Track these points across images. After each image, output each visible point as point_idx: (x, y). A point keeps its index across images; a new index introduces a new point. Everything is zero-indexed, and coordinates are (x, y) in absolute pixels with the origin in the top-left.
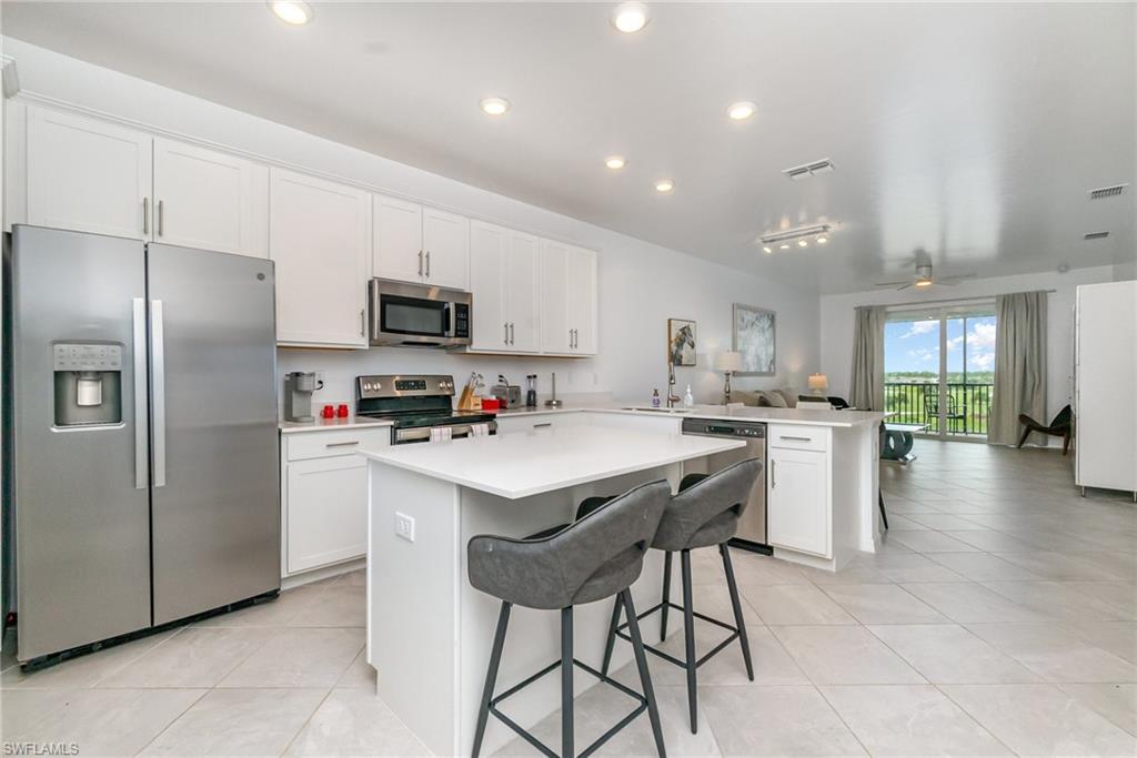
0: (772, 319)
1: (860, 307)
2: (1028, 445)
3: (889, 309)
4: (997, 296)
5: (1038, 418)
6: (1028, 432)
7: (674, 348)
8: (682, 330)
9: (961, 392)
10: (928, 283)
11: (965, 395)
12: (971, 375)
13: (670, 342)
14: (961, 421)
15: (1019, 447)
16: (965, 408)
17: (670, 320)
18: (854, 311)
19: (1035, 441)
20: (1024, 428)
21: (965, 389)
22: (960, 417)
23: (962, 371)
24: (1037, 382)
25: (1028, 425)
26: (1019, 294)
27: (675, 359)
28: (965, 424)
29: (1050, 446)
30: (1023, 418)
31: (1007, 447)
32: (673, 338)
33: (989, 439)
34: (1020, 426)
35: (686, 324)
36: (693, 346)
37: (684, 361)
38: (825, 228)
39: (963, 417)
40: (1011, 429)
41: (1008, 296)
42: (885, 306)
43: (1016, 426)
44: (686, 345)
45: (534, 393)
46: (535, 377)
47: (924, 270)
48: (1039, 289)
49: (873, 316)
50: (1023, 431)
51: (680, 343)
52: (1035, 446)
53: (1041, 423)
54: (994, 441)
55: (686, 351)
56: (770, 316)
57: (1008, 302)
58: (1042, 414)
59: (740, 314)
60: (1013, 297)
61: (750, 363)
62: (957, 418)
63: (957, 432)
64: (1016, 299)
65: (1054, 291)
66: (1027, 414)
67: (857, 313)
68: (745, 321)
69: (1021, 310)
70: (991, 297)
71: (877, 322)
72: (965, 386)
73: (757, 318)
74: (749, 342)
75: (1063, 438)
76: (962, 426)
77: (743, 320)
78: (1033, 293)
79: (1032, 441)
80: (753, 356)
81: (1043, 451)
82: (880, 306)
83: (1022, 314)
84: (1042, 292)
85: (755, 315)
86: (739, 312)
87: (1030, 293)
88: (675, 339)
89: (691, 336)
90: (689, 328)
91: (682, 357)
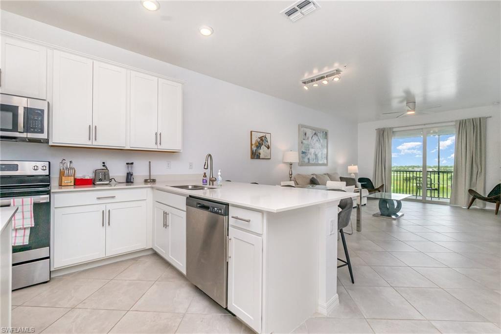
0: (326, 134)
1: (379, 129)
2: (475, 207)
3: (394, 130)
4: (456, 121)
5: (480, 192)
6: (473, 200)
7: (254, 148)
8: (261, 138)
9: (436, 176)
10: (413, 112)
11: (439, 177)
12: (442, 167)
13: (252, 145)
14: (436, 192)
15: (468, 208)
16: (439, 185)
17: (251, 132)
18: (376, 131)
19: (478, 204)
20: (472, 197)
21: (439, 174)
22: (436, 189)
23: (437, 165)
24: (479, 170)
25: (474, 196)
26: (469, 120)
27: (255, 155)
28: (439, 193)
29: (487, 208)
30: (471, 191)
31: (460, 208)
32: (253, 143)
33: (450, 203)
34: (469, 197)
35: (264, 134)
36: (268, 147)
38: (338, 72)
39: (438, 190)
40: (464, 198)
41: (462, 120)
42: (393, 128)
43: (466, 196)
44: (263, 147)
45: (132, 175)
46: (132, 163)
47: (411, 105)
48: (481, 116)
49: (386, 133)
50: (471, 199)
51: (259, 146)
52: (478, 207)
53: (482, 194)
54: (454, 204)
55: (263, 151)
56: (324, 133)
57: (462, 125)
58: (482, 189)
59: (303, 131)
60: (465, 122)
61: (310, 159)
62: (434, 190)
63: (434, 197)
64: (467, 123)
65: (490, 117)
66: (474, 189)
67: (377, 132)
68: (307, 135)
69: (470, 129)
70: (452, 121)
71: (388, 137)
72: (439, 172)
73: (315, 133)
74: (310, 147)
75: (495, 204)
76: (437, 194)
77: (306, 134)
78: (477, 118)
79: (476, 205)
80: (312, 154)
81: (483, 210)
82: (390, 128)
83: (470, 131)
84: (483, 118)
85: (314, 132)
86: (302, 129)
87: (475, 119)
88: (255, 143)
89: (267, 142)
90: (265, 137)
91: (260, 154)
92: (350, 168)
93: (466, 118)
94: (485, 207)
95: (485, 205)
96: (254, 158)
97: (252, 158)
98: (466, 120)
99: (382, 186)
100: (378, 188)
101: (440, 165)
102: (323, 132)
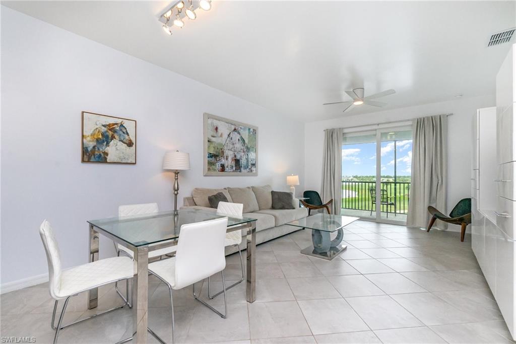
1: (327, 130)
2: (436, 228)
3: (346, 131)
4: (413, 120)
5: (441, 209)
6: (434, 220)
7: (90, 144)
8: (110, 127)
9: (393, 187)
10: (361, 103)
11: (395, 188)
12: (398, 177)
15: (428, 231)
16: (395, 198)
17: (83, 113)
18: (324, 132)
19: (439, 225)
20: (431, 216)
22: (393, 204)
23: (394, 175)
24: (440, 182)
25: (435, 216)
26: (428, 118)
27: (93, 156)
30: (431, 209)
33: (407, 224)
35: (119, 121)
36: (130, 144)
37: (109, 159)
40: (422, 216)
41: (420, 119)
42: (343, 129)
43: (426, 215)
47: (359, 92)
48: (441, 113)
49: (335, 136)
51: (104, 140)
52: (439, 229)
53: (444, 213)
54: (413, 229)
55: (115, 149)
56: (252, 130)
57: (420, 124)
58: (444, 207)
59: (212, 123)
60: (424, 121)
61: (226, 166)
62: (391, 204)
63: (391, 213)
64: (426, 122)
65: (452, 114)
66: (434, 206)
67: (326, 134)
68: (219, 130)
69: (429, 130)
70: (408, 120)
71: (337, 139)
72: (395, 183)
73: (235, 129)
74: (225, 147)
75: (461, 226)
76: (394, 209)
77: (217, 129)
78: (437, 116)
79: (436, 226)
80: (230, 159)
81: (445, 233)
82: (340, 129)
83: (429, 132)
84: (444, 115)
85: (233, 127)
86: (210, 121)
87: (435, 117)
88: (93, 135)
89: (128, 134)
90: (122, 125)
91: (107, 154)
92: (289, 178)
93: (425, 117)
94: (447, 229)
95: (446, 227)
96: (89, 161)
97: (83, 161)
98: (424, 118)
99: (331, 201)
100: (326, 204)
101: (397, 175)
102: (249, 129)
